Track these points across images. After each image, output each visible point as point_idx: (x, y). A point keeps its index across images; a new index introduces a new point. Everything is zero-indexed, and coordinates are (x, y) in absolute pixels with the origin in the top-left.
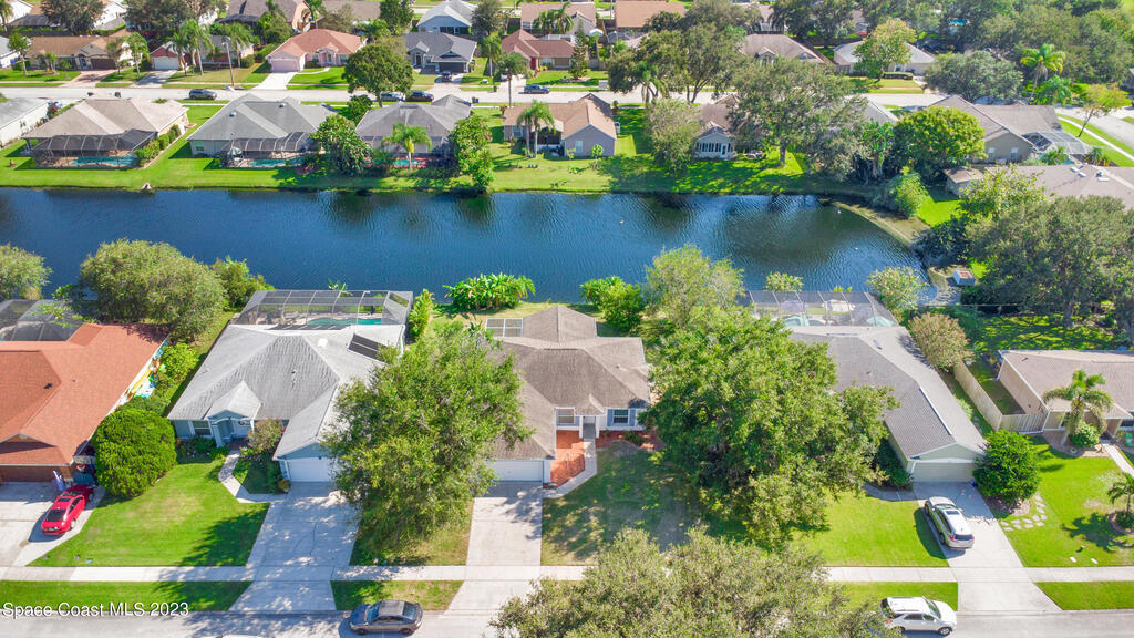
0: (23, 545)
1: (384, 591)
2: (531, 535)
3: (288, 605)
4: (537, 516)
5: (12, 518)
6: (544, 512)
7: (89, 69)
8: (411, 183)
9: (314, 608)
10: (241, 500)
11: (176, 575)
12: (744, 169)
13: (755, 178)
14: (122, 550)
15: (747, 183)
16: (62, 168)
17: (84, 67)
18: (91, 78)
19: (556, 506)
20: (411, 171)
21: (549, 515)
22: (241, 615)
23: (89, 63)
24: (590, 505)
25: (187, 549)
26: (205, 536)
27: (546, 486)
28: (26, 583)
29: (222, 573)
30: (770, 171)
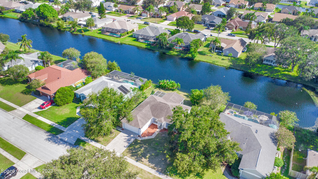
0: (36, 108)
1: (85, 145)
2: (126, 146)
3: (66, 140)
4: (131, 142)
5: (39, 103)
6: (133, 142)
7: (129, 14)
8: (176, 53)
9: (70, 142)
10: (77, 114)
11: (54, 124)
12: (278, 70)
13: (279, 74)
14: (49, 116)
15: (275, 74)
16: (106, 35)
17: (128, 13)
18: (128, 16)
19: (137, 141)
20: (178, 50)
21: (133, 143)
22: (57, 138)
23: (129, 12)
24: (145, 145)
25: (60, 120)
26: (65, 119)
27: (139, 136)
28: (30, 116)
29: (61, 128)
30: (286, 73)
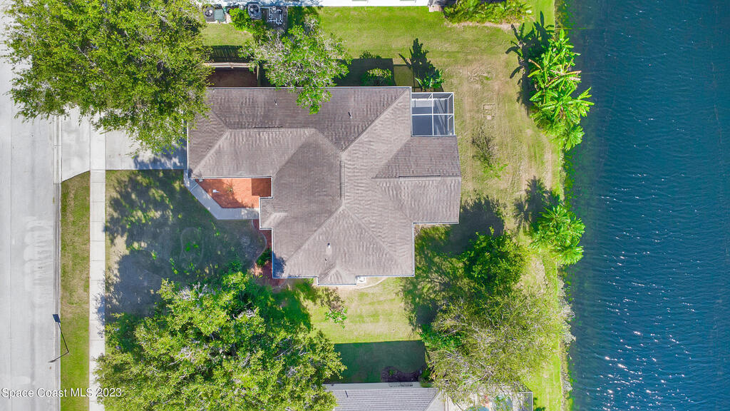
2: (139, 159)
4: (162, 164)
6: (166, 171)
19: (174, 181)
21: (162, 175)
24: (175, 212)
